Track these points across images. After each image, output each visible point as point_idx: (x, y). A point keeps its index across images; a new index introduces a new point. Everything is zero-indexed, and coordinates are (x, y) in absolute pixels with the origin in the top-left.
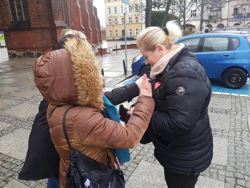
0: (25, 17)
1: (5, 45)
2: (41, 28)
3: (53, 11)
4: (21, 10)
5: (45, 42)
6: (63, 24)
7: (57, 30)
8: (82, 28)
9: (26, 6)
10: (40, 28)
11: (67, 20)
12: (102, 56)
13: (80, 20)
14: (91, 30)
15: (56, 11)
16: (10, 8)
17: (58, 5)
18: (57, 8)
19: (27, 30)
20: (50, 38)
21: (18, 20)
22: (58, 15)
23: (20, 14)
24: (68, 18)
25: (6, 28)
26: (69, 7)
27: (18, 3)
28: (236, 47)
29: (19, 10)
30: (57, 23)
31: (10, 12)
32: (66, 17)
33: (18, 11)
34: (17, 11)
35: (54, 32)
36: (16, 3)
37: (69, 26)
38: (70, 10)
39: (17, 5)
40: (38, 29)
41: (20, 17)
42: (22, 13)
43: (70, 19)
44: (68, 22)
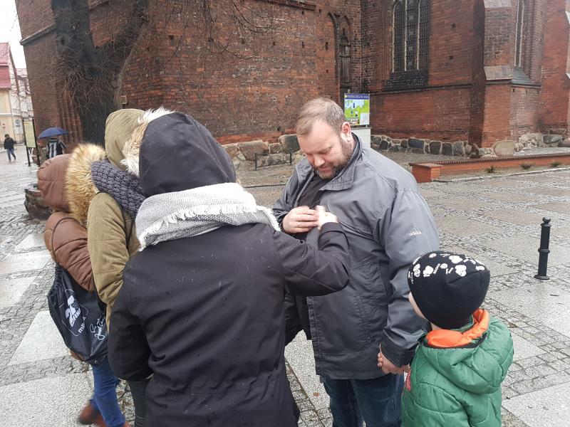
0: (420, 62)
1: (367, 123)
2: (451, 86)
3: (486, 42)
4: (415, 48)
5: (455, 118)
6: (505, 75)
7: (488, 88)
9: (425, 39)
10: (448, 87)
11: (527, 63)
13: (565, 61)
15: (494, 43)
16: (393, 46)
18: (499, 34)
19: (417, 92)
20: (467, 109)
21: (405, 70)
22: (498, 53)
23: (411, 56)
24: (531, 57)
25: (379, 87)
26: (538, 29)
27: (411, 33)
29: (411, 48)
30: (491, 72)
31: (391, 55)
32: (524, 56)
33: (408, 49)
34: (405, 50)
35: (480, 93)
36: (408, 34)
37: (530, 77)
38: (543, 36)
39: (408, 38)
40: (444, 88)
41: (410, 63)
42: (416, 53)
43: (536, 60)
44: (530, 67)
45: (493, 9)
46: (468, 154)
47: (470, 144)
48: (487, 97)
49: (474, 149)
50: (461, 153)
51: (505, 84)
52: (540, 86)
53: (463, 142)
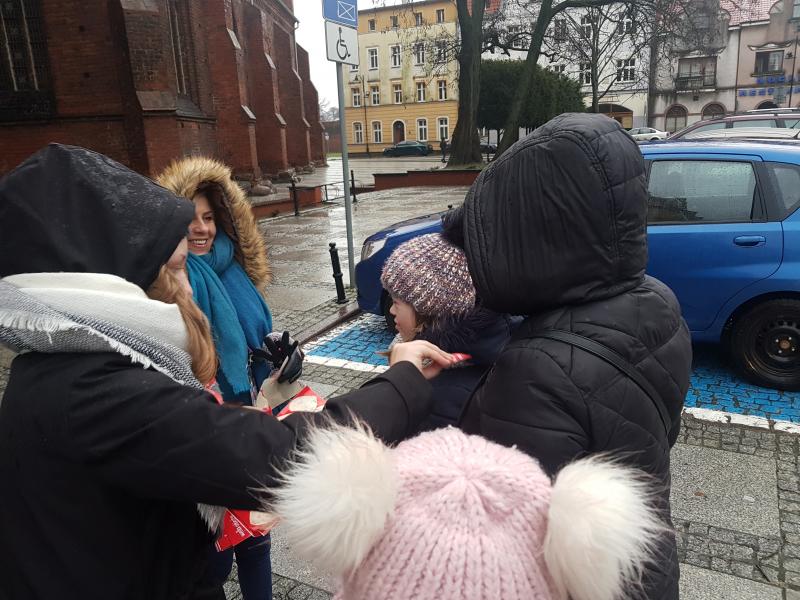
0: (38, 80)
2: (94, 117)
3: (132, 57)
4: (25, 54)
6: (166, 104)
7: (147, 123)
8: (247, 115)
9: (41, 45)
10: (90, 118)
11: (194, 89)
12: (297, 214)
13: (238, 90)
14: (283, 122)
15: (144, 59)
18: (148, 48)
19: (43, 125)
21: (16, 88)
22: (151, 73)
23: (22, 68)
24: (197, 82)
26: (199, 46)
27: (14, 31)
29: (19, 56)
30: (147, 100)
32: (187, 80)
33: (13, 56)
34: (10, 58)
35: (137, 129)
36: (9, 32)
37: (200, 107)
38: (207, 56)
39: (10, 39)
40: (84, 119)
41: (23, 80)
42: (30, 65)
43: (204, 86)
44: (198, 95)
45: (134, 12)
48: (148, 133)
51: (168, 117)
52: (214, 120)
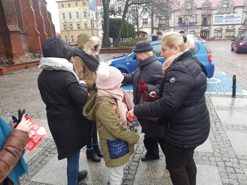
3: (5, 14)
6: (17, 29)
7: (11, 35)
8: (38, 33)
11: (20, 24)
13: (34, 25)
14: (47, 35)
15: (9, 15)
17: (11, 9)
18: (10, 11)
20: (2, 43)
22: (12, 19)
24: (21, 22)
26: (22, 11)
28: (196, 51)
30: (11, 27)
32: (18, 21)
35: (7, 36)
37: (23, 30)
38: (24, 14)
43: (24, 23)
44: (22, 26)
46: (7, 63)
47: (7, 59)
48: (11, 38)
49: (9, 61)
50: (3, 63)
51: (17, 33)
52: (27, 34)
53: (3, 58)
